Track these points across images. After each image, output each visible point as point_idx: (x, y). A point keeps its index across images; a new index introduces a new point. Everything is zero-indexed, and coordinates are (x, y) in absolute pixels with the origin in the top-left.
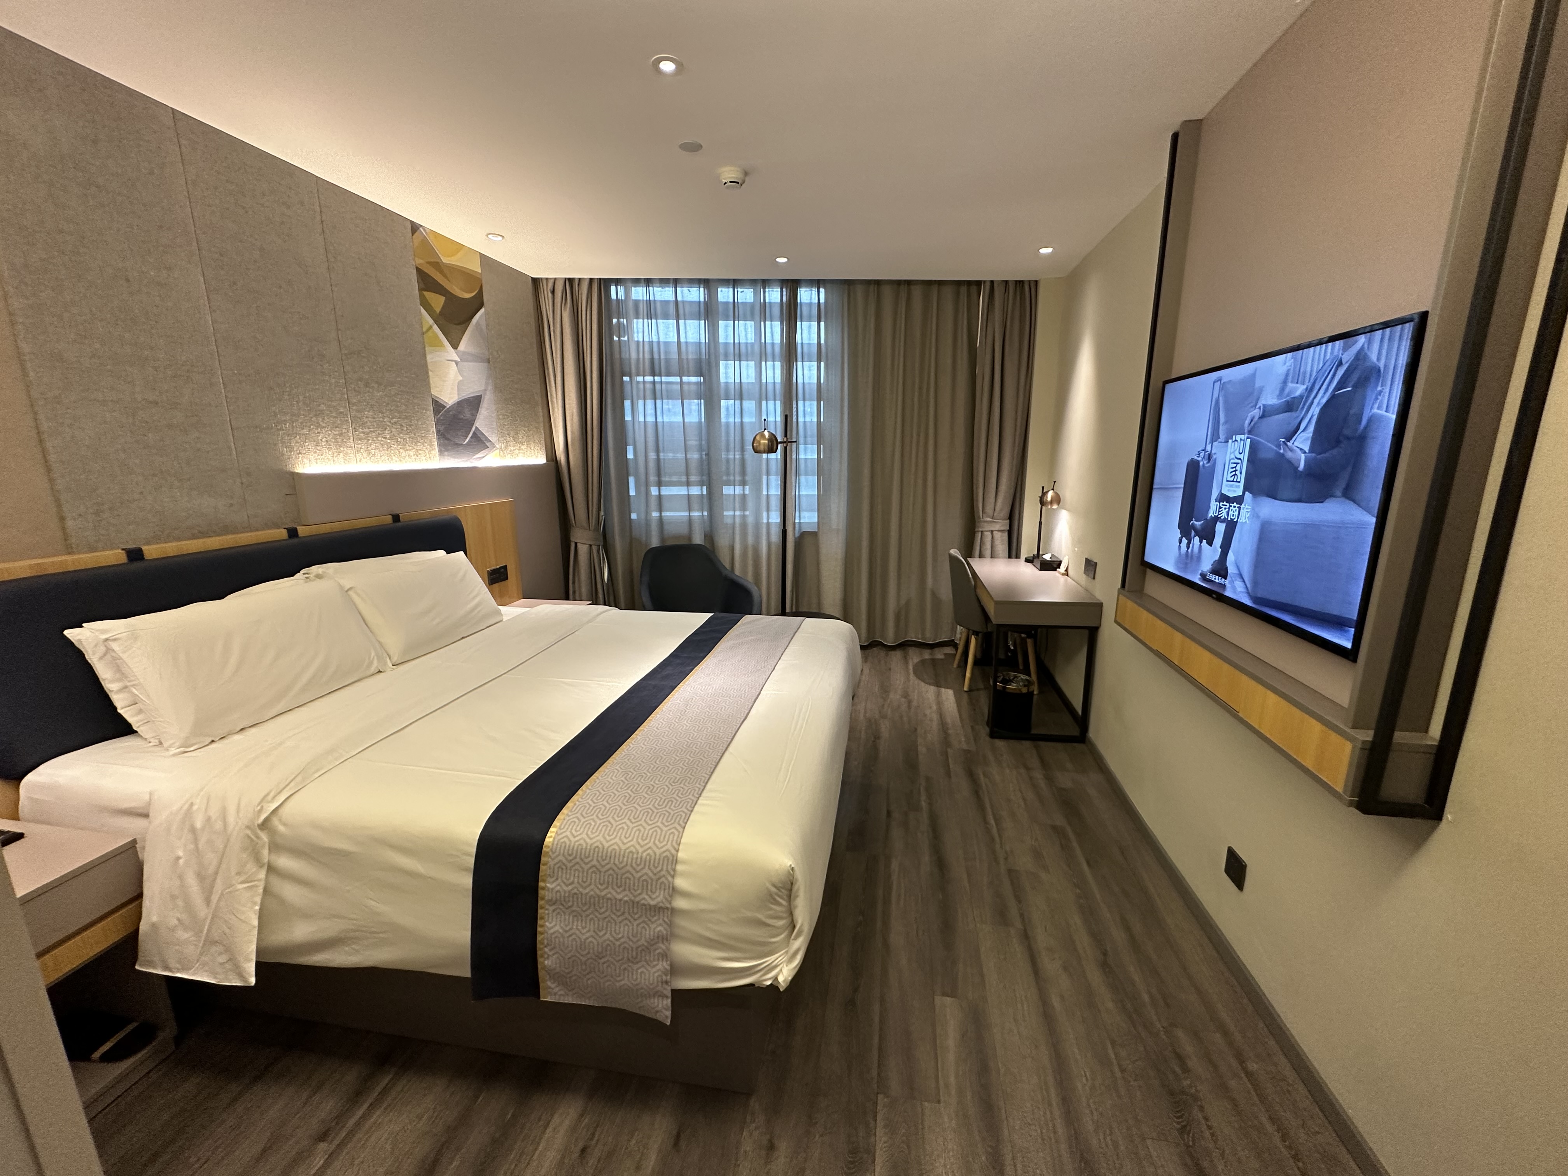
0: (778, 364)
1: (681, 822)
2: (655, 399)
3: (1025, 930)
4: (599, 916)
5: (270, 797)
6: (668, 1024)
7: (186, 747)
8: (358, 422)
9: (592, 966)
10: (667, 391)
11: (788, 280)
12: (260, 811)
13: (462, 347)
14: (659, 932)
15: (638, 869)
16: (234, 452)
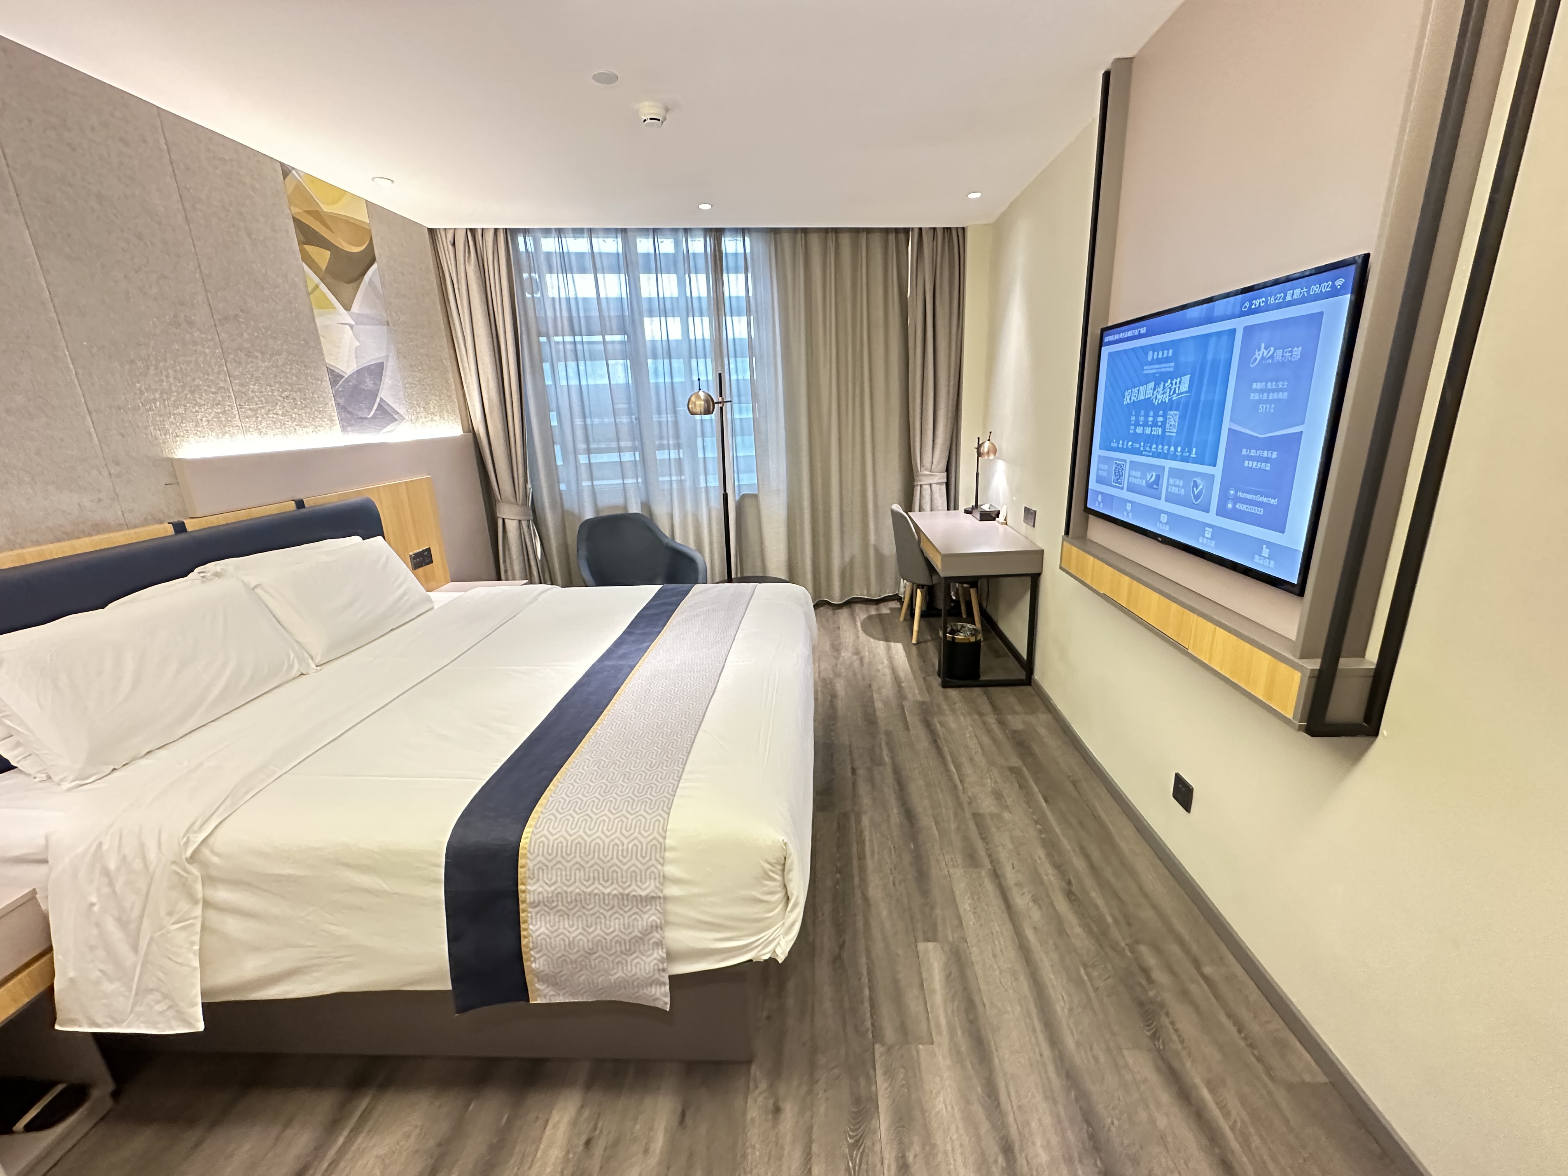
0: (706, 320)
1: (665, 809)
2: (577, 360)
3: (995, 870)
4: (587, 913)
5: (196, 827)
6: (668, 1010)
7: (82, 780)
8: (243, 397)
9: (583, 963)
10: (589, 351)
11: (711, 229)
12: (187, 844)
13: (355, 308)
14: (651, 922)
15: (625, 861)
16: (96, 439)
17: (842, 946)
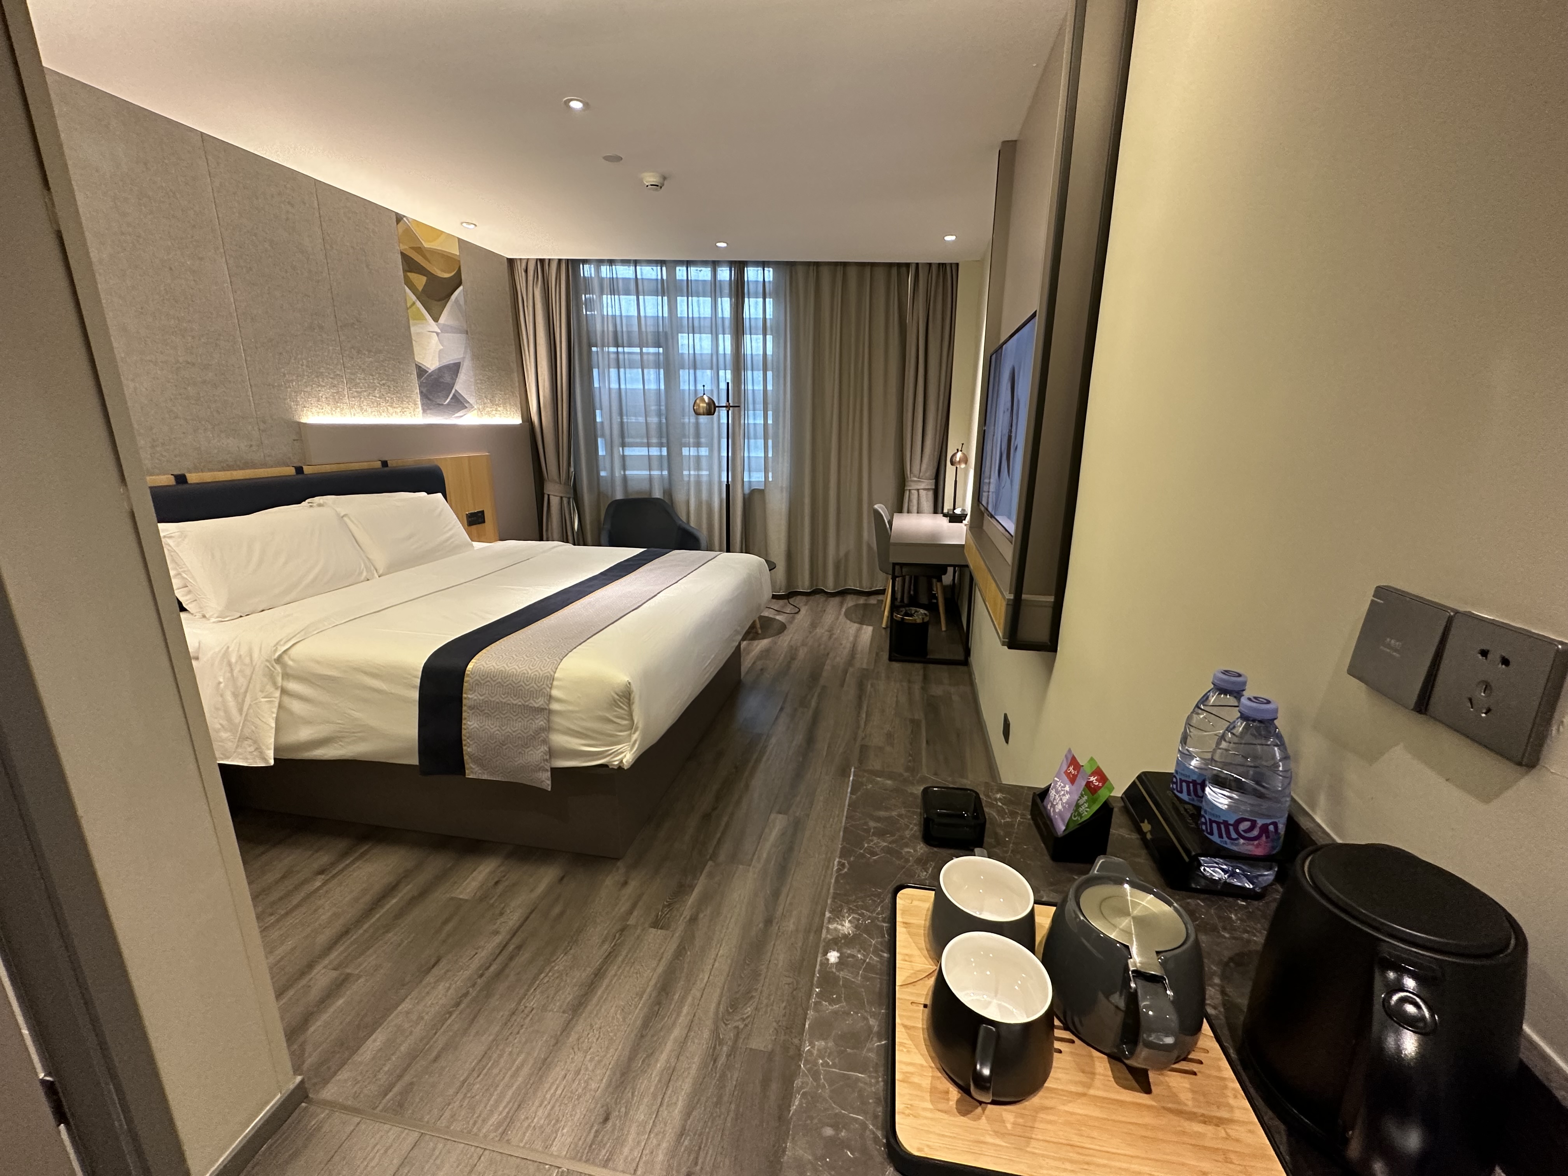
0: (728, 337)
1: (561, 657)
2: (618, 368)
4: (502, 716)
5: (282, 643)
6: (550, 791)
7: (222, 618)
8: (352, 383)
9: (499, 751)
10: (629, 360)
11: (735, 262)
12: (275, 651)
13: (442, 320)
14: (541, 725)
15: (527, 683)
16: (253, 404)
17: (714, 809)
